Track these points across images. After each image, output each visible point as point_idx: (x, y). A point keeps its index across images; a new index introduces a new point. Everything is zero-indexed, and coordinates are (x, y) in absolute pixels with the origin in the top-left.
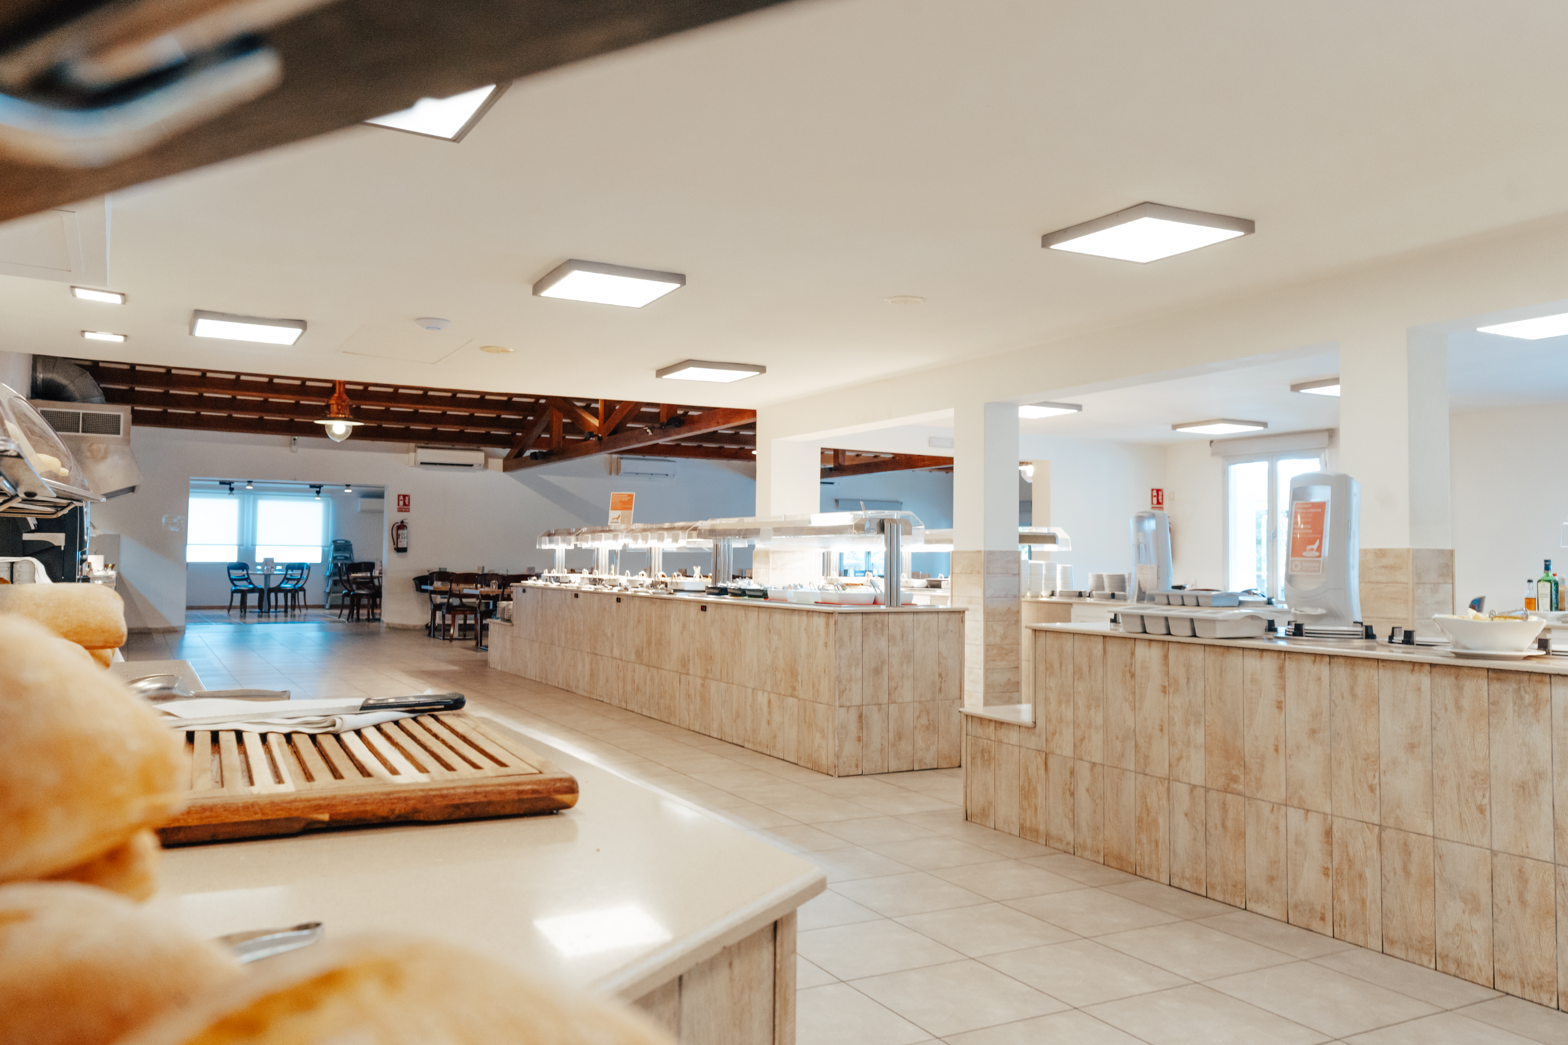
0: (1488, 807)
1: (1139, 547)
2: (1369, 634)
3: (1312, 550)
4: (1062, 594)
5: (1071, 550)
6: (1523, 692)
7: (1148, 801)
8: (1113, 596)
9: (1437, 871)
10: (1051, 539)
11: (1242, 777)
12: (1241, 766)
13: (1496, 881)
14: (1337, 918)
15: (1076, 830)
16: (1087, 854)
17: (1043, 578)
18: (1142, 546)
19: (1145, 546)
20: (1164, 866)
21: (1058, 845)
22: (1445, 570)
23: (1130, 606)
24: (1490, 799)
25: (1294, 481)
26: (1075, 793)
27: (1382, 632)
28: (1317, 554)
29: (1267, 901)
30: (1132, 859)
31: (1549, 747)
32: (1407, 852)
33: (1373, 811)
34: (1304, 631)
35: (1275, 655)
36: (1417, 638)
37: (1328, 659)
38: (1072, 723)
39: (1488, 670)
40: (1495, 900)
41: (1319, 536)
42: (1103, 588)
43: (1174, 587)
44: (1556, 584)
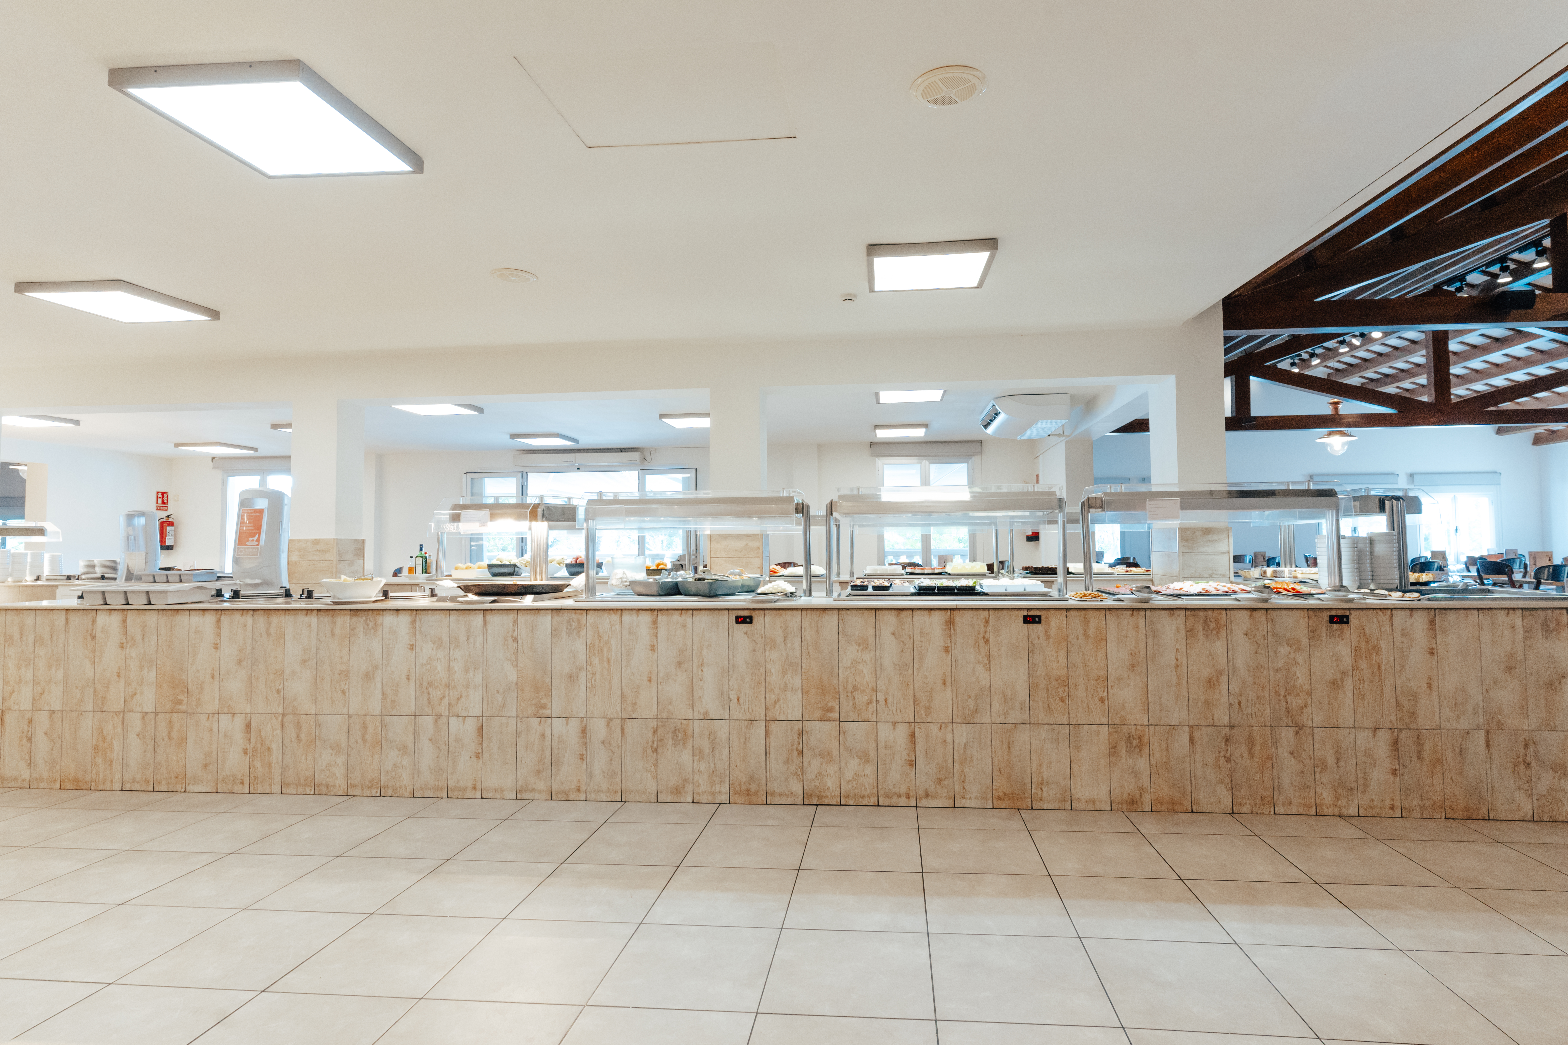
0: (347, 690)
1: (128, 538)
2: (288, 594)
3: (253, 540)
4: (49, 578)
5: (61, 540)
6: (368, 621)
7: (105, 732)
8: (103, 577)
9: (317, 734)
10: (41, 532)
11: (185, 700)
12: (185, 692)
13: (350, 732)
14: (252, 780)
15: (32, 768)
16: (42, 785)
17: (28, 565)
18: (132, 538)
19: (135, 538)
20: (118, 777)
21: (13, 784)
22: (358, 552)
23: (120, 584)
24: (349, 686)
25: (241, 493)
26: (33, 739)
27: (296, 593)
28: (257, 543)
29: (202, 782)
30: (88, 778)
31: (381, 651)
32: (299, 727)
33: (279, 705)
34: (240, 595)
35: (213, 613)
36: (315, 595)
37: (252, 612)
38: (32, 682)
39: (350, 610)
40: (349, 744)
41: (258, 531)
42: (94, 571)
43: (161, 569)
44: (426, 558)
